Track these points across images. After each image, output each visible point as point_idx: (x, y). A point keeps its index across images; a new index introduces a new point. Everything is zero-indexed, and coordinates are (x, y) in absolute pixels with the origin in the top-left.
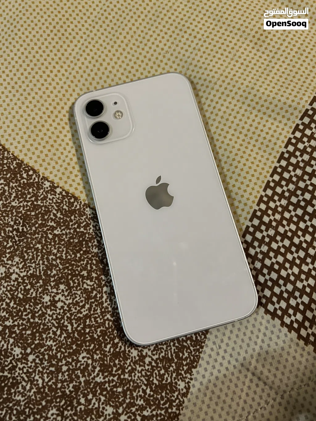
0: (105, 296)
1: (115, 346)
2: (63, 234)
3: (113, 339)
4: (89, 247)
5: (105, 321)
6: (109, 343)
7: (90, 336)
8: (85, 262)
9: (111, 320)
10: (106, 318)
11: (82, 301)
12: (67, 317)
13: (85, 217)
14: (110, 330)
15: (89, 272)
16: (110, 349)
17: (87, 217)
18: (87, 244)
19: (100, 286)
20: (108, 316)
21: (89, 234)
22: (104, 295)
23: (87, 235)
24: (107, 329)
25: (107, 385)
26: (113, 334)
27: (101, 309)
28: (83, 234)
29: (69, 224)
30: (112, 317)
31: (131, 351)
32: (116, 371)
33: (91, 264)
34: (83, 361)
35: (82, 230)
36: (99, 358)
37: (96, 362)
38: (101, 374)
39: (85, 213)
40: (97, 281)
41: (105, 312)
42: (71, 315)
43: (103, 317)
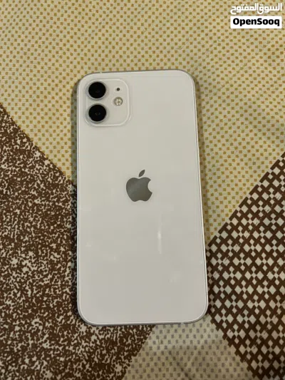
0: (68, 271)
1: (67, 318)
2: (42, 205)
3: (67, 312)
4: (64, 222)
5: (63, 293)
6: (62, 315)
7: (46, 305)
8: (57, 235)
9: (68, 294)
10: (64, 291)
11: (46, 271)
12: (30, 282)
13: (66, 193)
14: (66, 303)
15: (59, 245)
16: (62, 320)
17: (67, 194)
18: (62, 218)
19: (65, 260)
20: (67, 290)
21: (66, 209)
22: (67, 269)
23: (64, 211)
24: (63, 301)
25: (52, 352)
26: (68, 307)
27: (62, 282)
28: (61, 208)
29: (49, 196)
30: (70, 291)
31: (81, 326)
32: (62, 342)
33: (61, 238)
34: (35, 325)
35: (60, 204)
36: (51, 326)
37: (46, 329)
38: (48, 341)
39: (66, 189)
40: (63, 256)
41: (65, 285)
42: (34, 281)
43: (62, 289)
